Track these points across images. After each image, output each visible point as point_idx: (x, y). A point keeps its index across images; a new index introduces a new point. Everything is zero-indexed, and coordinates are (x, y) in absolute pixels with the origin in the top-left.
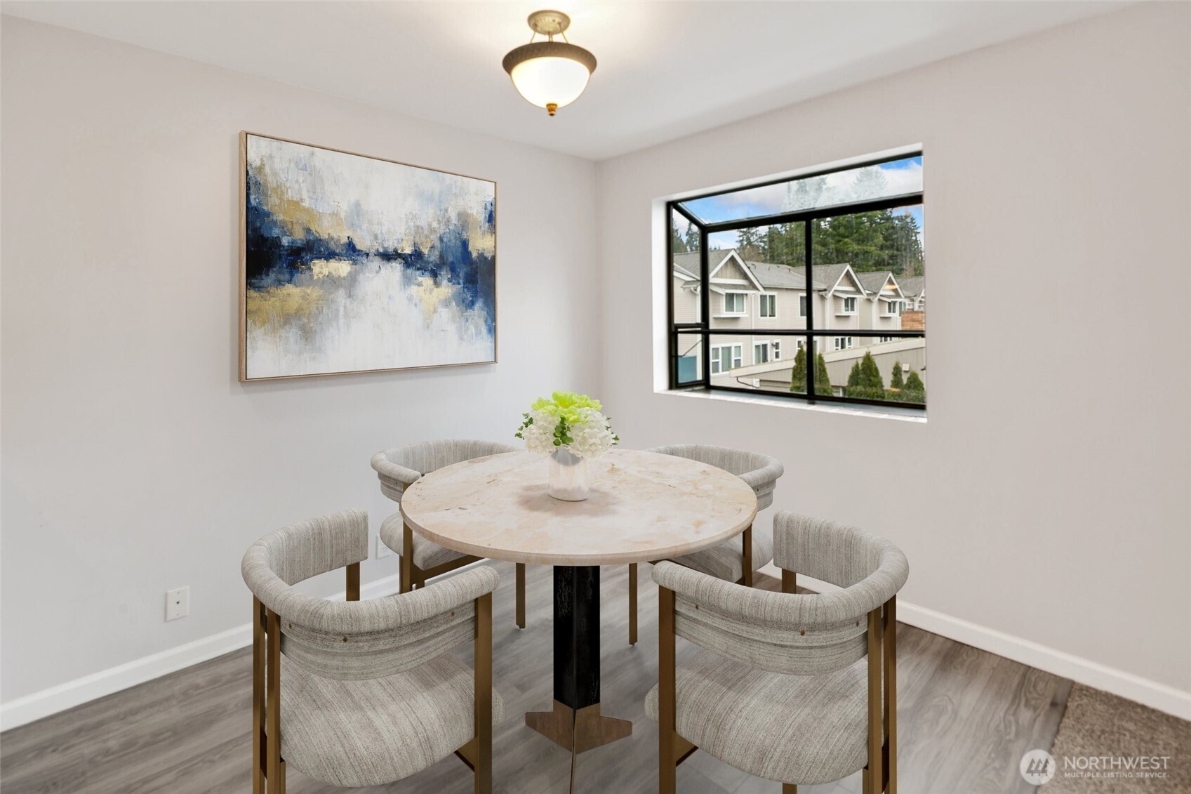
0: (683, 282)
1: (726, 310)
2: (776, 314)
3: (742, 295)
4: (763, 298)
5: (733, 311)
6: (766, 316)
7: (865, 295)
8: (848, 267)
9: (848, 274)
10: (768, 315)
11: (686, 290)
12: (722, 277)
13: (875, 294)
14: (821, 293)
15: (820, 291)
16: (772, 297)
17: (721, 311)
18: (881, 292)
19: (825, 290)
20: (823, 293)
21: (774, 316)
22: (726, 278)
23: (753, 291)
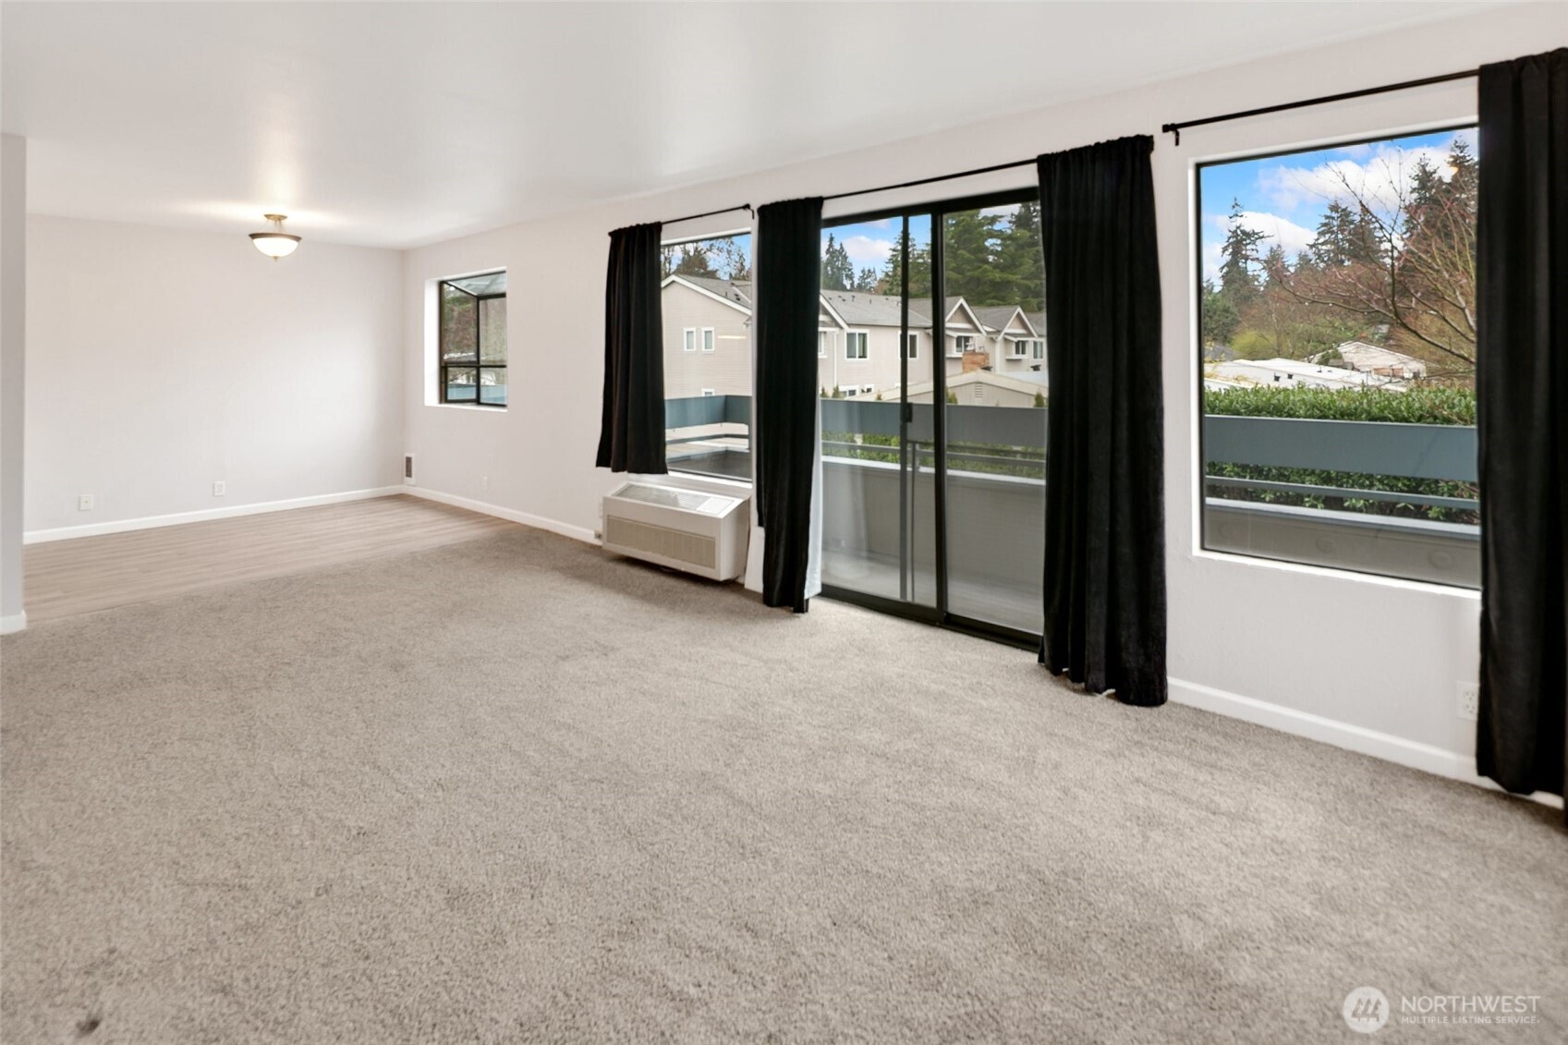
0: (746, 318)
2: (869, 355)
4: (851, 336)
6: (854, 357)
7: (985, 333)
9: (961, 307)
10: (857, 356)
13: (999, 332)
14: (927, 331)
15: (926, 328)
16: (864, 336)
18: (1006, 330)
21: (865, 358)
23: (836, 330)
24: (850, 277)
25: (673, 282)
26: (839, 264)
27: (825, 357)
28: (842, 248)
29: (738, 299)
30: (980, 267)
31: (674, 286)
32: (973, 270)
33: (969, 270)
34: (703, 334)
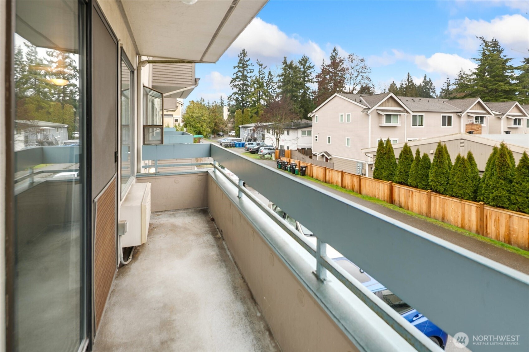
0: (363, 109)
1: (386, 122)
2: (424, 124)
3: (397, 115)
4: (415, 117)
5: (391, 123)
6: (417, 125)
7: (493, 115)
8: (479, 100)
9: (479, 102)
10: (418, 125)
11: (364, 113)
12: (385, 106)
13: (503, 114)
14: (458, 114)
15: (457, 113)
16: (422, 117)
17: (383, 123)
18: (508, 113)
19: (461, 112)
20: (459, 114)
21: (422, 126)
22: (388, 107)
23: (406, 114)
24: (434, 92)
25: (336, 96)
26: (429, 87)
27: (400, 125)
28: (430, 80)
29: (361, 101)
30: (497, 84)
31: (336, 98)
32: (492, 85)
33: (490, 86)
34: (347, 116)
